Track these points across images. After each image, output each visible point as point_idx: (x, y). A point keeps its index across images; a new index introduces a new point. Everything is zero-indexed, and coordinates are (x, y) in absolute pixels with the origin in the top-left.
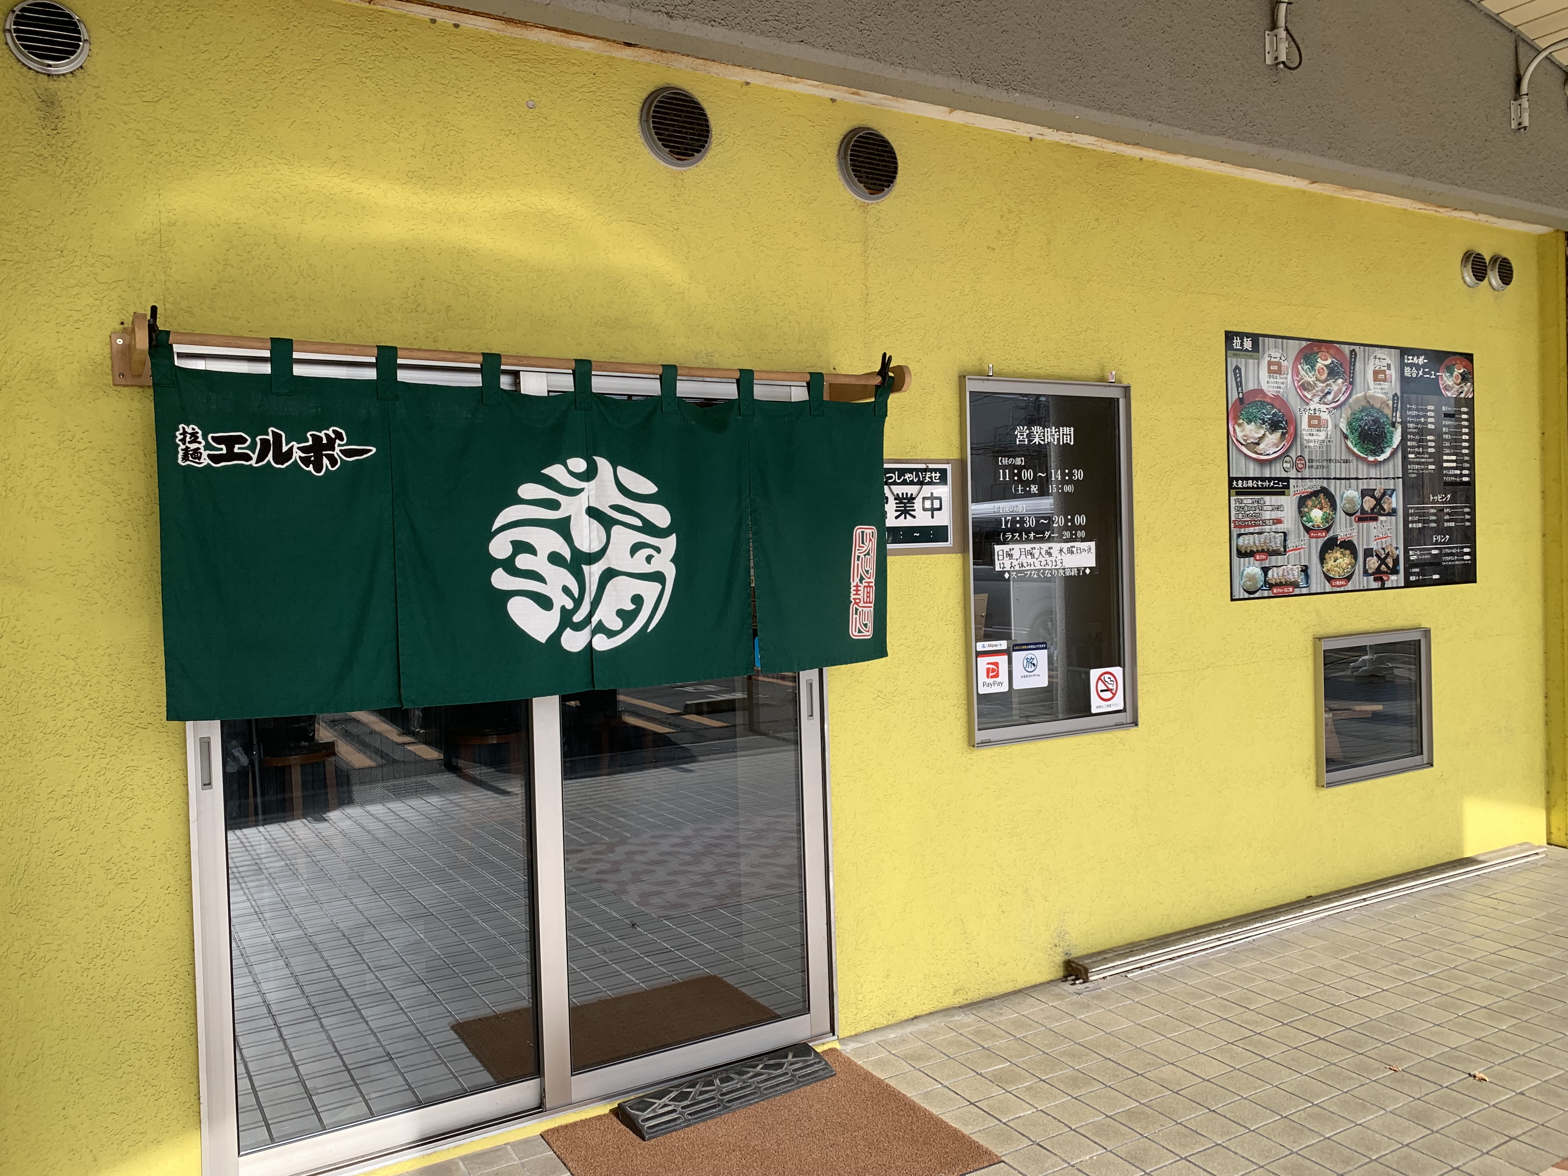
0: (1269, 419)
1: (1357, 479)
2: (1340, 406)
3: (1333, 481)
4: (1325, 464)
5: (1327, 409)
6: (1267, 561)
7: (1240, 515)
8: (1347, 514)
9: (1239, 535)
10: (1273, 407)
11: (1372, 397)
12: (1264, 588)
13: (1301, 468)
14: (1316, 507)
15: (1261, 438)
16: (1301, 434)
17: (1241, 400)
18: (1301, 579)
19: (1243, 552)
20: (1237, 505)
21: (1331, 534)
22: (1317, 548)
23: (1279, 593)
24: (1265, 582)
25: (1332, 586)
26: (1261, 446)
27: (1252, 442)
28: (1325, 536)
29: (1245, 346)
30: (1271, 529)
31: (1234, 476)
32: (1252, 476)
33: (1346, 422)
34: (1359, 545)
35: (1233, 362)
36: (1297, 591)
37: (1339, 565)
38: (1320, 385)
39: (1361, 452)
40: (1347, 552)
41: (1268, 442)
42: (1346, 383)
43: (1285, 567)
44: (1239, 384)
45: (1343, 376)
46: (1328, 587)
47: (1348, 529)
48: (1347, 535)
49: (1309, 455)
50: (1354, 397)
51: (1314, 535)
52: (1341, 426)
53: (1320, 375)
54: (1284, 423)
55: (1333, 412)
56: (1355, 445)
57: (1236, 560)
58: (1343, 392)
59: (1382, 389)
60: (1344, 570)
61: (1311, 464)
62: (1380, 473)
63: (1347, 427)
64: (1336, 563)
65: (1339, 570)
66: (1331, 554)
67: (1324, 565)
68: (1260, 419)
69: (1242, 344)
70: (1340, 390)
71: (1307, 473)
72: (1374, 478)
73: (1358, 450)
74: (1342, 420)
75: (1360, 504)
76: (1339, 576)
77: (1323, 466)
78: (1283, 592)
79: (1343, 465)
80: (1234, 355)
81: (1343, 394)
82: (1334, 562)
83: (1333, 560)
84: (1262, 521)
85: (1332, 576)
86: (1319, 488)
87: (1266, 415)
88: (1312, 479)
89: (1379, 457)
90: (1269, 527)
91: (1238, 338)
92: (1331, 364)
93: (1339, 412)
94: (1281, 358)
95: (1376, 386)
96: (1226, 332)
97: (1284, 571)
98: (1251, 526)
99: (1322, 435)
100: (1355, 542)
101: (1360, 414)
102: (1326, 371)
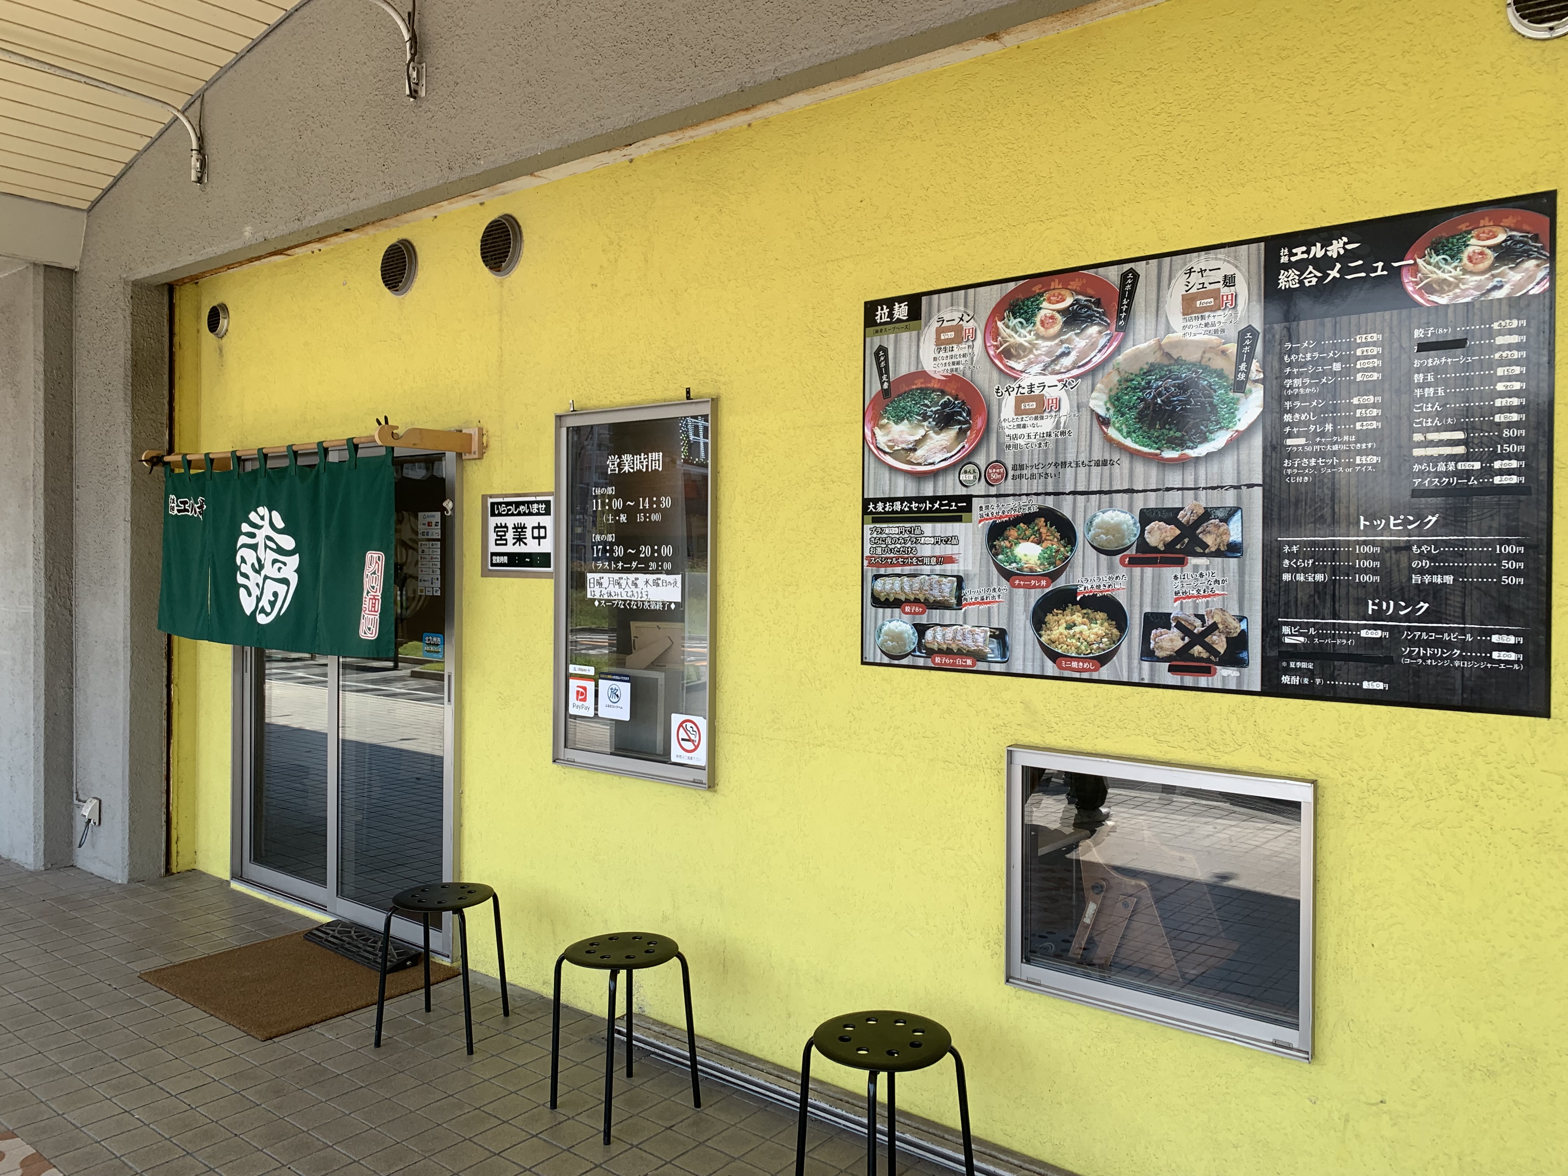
0: (935, 412)
1: (1130, 491)
2: (1093, 371)
3: (1071, 497)
4: (1051, 470)
5: (1059, 381)
6: (925, 616)
7: (879, 550)
8: (1100, 550)
9: (876, 577)
10: (944, 393)
11: (1177, 344)
12: (918, 653)
13: (997, 480)
14: (1027, 539)
15: (918, 443)
16: (1000, 427)
17: (886, 393)
18: (991, 649)
19: (883, 600)
20: (875, 535)
21: (1061, 582)
22: (1026, 603)
23: (949, 664)
24: (920, 645)
25: (1060, 668)
26: (920, 453)
27: (903, 449)
28: (1047, 586)
29: (896, 316)
30: (932, 571)
31: (871, 496)
32: (901, 495)
33: (1105, 397)
34: (1131, 605)
35: (876, 341)
36: (982, 666)
37: (1078, 636)
38: (1044, 345)
39: (1143, 446)
40: (1101, 615)
41: (932, 446)
42: (1108, 332)
43: (959, 628)
44: (883, 370)
45: (1102, 320)
46: (1050, 668)
47: (1104, 576)
48: (1102, 587)
49: (1014, 458)
50: (1128, 351)
51: (1022, 583)
52: (1092, 404)
53: (1047, 329)
54: (965, 415)
55: (1074, 384)
56: (1129, 434)
57: (870, 610)
58: (1099, 348)
59: (1206, 325)
60: (1090, 644)
61: (1018, 472)
62: (1196, 480)
63: (1108, 405)
64: (1071, 632)
65: (1079, 644)
66: (1060, 616)
67: (1043, 632)
68: (918, 414)
69: (891, 315)
70: (1093, 345)
71: (1009, 486)
72: (1178, 489)
73: (1136, 442)
74: (1094, 394)
75: (1135, 535)
76: (1077, 653)
77: (1047, 474)
78: (954, 663)
79: (1096, 470)
80: (877, 332)
81: (1100, 351)
82: (1066, 628)
83: (1065, 625)
84: (917, 558)
85: (1060, 651)
86: (1035, 509)
87: (929, 407)
88: (1020, 495)
89: (1195, 450)
90: (929, 567)
91: (885, 307)
92: (1072, 305)
93: (1089, 381)
94: (961, 319)
95: (1189, 323)
96: (866, 303)
97: (956, 632)
98: (898, 565)
99: (1047, 425)
100: (1122, 600)
101: (1143, 379)
102: (1060, 320)
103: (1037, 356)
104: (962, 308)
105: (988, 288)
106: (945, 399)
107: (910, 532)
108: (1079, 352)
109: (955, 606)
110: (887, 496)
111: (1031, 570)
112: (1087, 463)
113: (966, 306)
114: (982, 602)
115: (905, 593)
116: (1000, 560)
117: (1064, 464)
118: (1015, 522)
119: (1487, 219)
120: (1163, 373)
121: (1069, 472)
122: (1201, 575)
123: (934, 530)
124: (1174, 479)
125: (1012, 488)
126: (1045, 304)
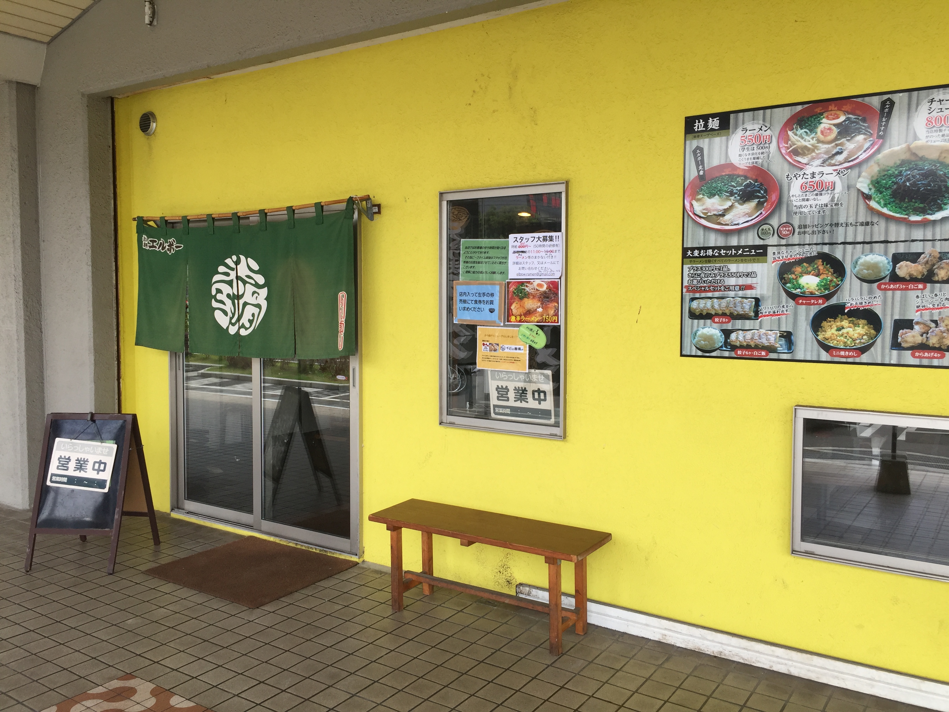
0: (740, 190)
1: (886, 242)
2: (860, 164)
3: (842, 246)
4: (827, 228)
5: (834, 170)
6: (730, 324)
7: (695, 282)
8: (863, 280)
9: (693, 299)
10: (746, 178)
11: (922, 148)
12: (724, 349)
13: (786, 235)
14: (808, 273)
15: (727, 210)
16: (789, 200)
17: (701, 178)
18: (780, 346)
19: (697, 314)
20: (692, 272)
21: (833, 301)
22: (807, 314)
23: (748, 355)
24: (726, 343)
25: (832, 355)
26: (727, 217)
27: (715, 215)
28: (823, 304)
29: (710, 127)
30: (736, 294)
31: (689, 246)
32: (712, 244)
33: (868, 182)
34: (885, 315)
35: (695, 143)
36: (773, 356)
37: (845, 335)
38: (824, 147)
39: (896, 213)
40: (862, 322)
41: (737, 213)
42: (871, 139)
43: (756, 331)
44: (699, 163)
45: (867, 131)
46: (824, 356)
47: (866, 297)
48: (864, 304)
49: (800, 221)
50: (886, 151)
51: (804, 302)
52: (859, 186)
53: (825, 136)
54: (762, 192)
55: (846, 173)
56: (885, 205)
57: (688, 321)
58: (865, 148)
59: (943, 135)
60: (854, 340)
61: (803, 230)
62: (934, 235)
63: (871, 187)
64: (840, 333)
65: (846, 340)
66: (832, 323)
67: (819, 333)
68: (727, 192)
69: (706, 126)
70: (859, 148)
71: (796, 239)
72: (921, 241)
73: (891, 211)
74: (860, 179)
75: (889, 270)
76: (844, 346)
77: (824, 231)
78: (752, 355)
79: (860, 229)
80: (695, 137)
81: (865, 151)
82: (836, 330)
83: (836, 328)
84: (725, 287)
85: (832, 345)
86: (814, 254)
87: (735, 187)
88: (804, 245)
89: (933, 216)
90: (734, 292)
91: (701, 121)
92: (845, 121)
93: (856, 171)
94: (761, 129)
95: (930, 134)
96: (686, 118)
97: (753, 334)
98: (710, 291)
99: (825, 199)
100: (878, 311)
101: (896, 170)
102: (835, 130)
103: (818, 154)
104: (761, 122)
105: (781, 109)
106: (748, 182)
107: (720, 270)
108: (849, 152)
109: (753, 317)
110: (702, 246)
111: (812, 293)
112: (854, 224)
113: (764, 120)
114: (774, 314)
115: (715, 309)
116: (788, 287)
117: (837, 225)
118: (800, 262)
120: (911, 166)
121: (841, 230)
122: (936, 295)
123: (738, 268)
124: (918, 234)
125: (798, 240)
126: (824, 120)
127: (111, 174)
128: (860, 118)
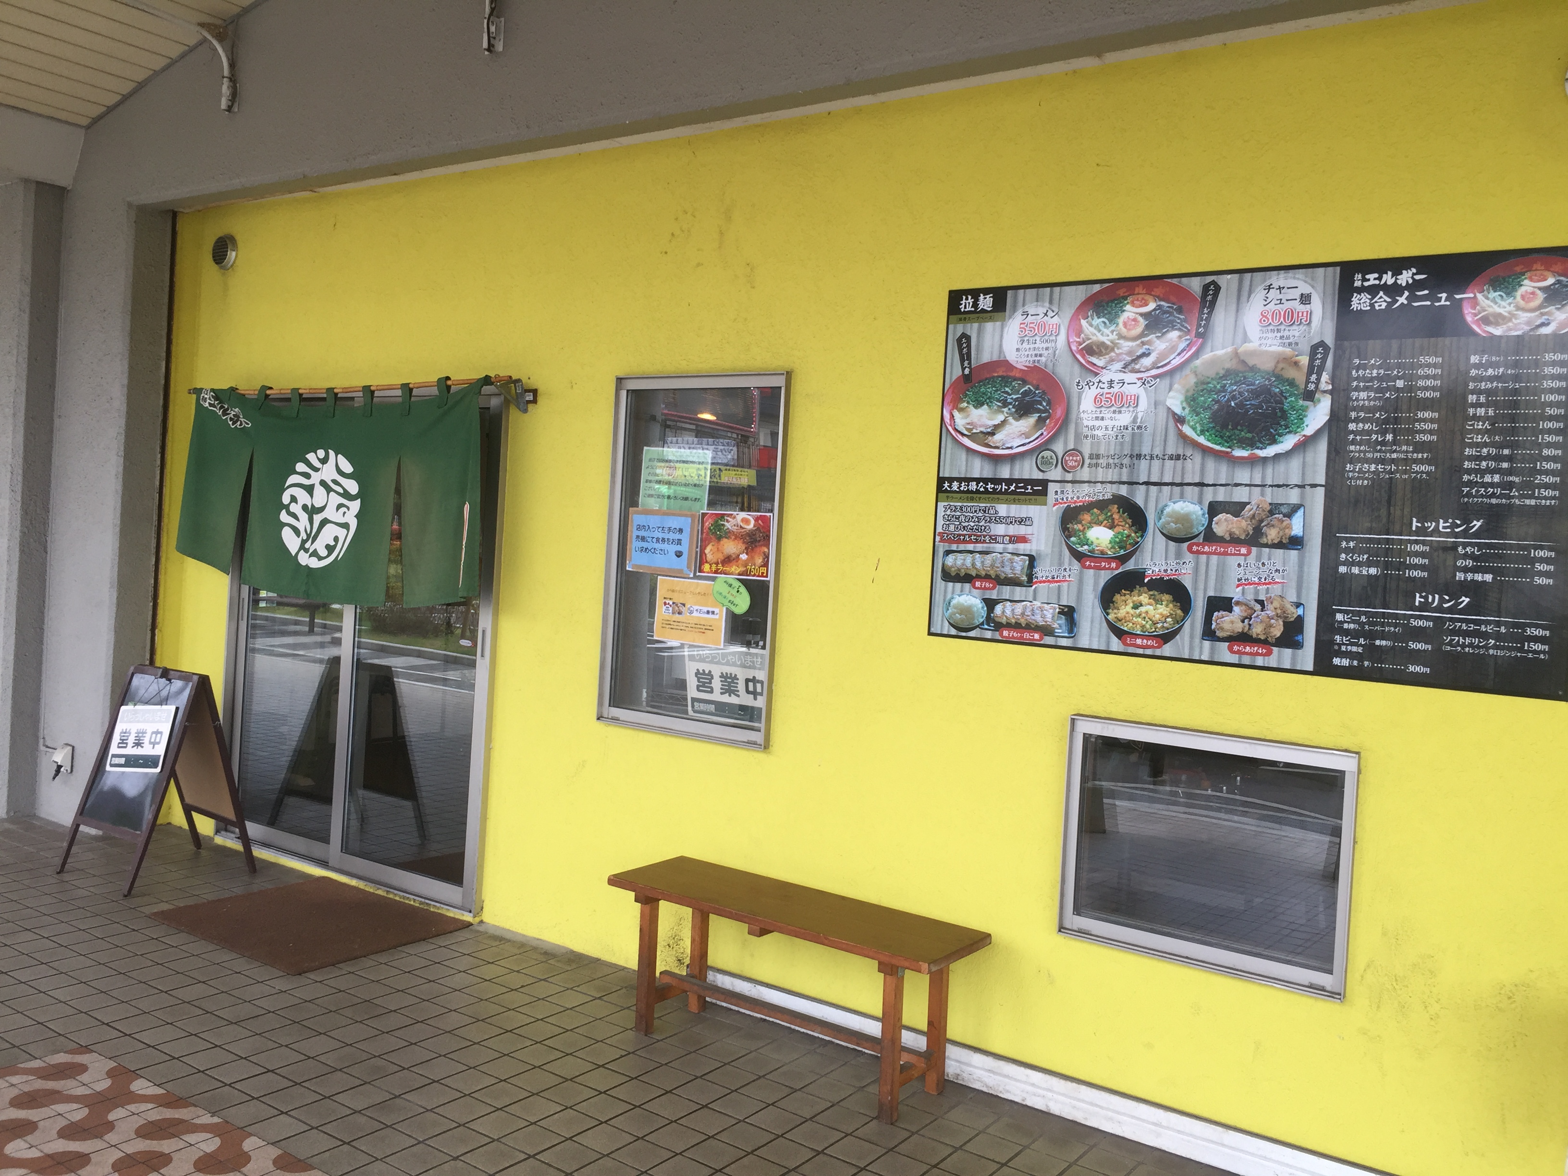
0: (1016, 400)
1: (1201, 485)
2: (1172, 373)
3: (1143, 487)
4: (1126, 461)
5: (1139, 379)
6: (995, 592)
7: (952, 528)
8: (1169, 538)
9: (948, 553)
10: (1025, 382)
11: (1253, 353)
12: (986, 627)
13: (1074, 467)
14: (1100, 524)
15: (997, 428)
16: (1078, 418)
17: (966, 379)
18: (1059, 625)
19: (953, 574)
20: (948, 512)
21: (1130, 565)
22: (1096, 583)
23: (1016, 638)
24: (989, 619)
25: (1125, 644)
26: (998, 437)
27: (982, 432)
28: (1117, 568)
29: (981, 306)
30: (1004, 549)
31: (947, 475)
32: (977, 475)
33: (1181, 397)
34: (1195, 589)
35: (959, 329)
36: (1048, 640)
37: (1144, 615)
38: (1126, 345)
39: (1215, 444)
40: (1166, 597)
41: (1011, 431)
42: (1188, 337)
43: (1029, 604)
44: (965, 357)
45: (1183, 326)
46: (1116, 644)
47: (1172, 562)
48: (1169, 571)
49: (1091, 448)
50: (1206, 356)
51: (1092, 564)
52: (1170, 403)
53: (1129, 330)
54: (1045, 404)
55: (1153, 383)
56: (1202, 432)
57: (940, 583)
58: (1178, 351)
59: (1281, 337)
60: (1155, 624)
61: (1094, 461)
62: (1263, 477)
63: (1185, 405)
64: (1138, 611)
65: (1144, 623)
66: (1128, 596)
67: (1110, 611)
68: (999, 401)
69: (975, 305)
70: (1173, 349)
71: (1085, 474)
72: (1246, 485)
73: (1209, 440)
74: (1171, 394)
75: (1203, 525)
76: (1142, 631)
77: (1122, 464)
78: (1022, 637)
79: (1169, 464)
80: (960, 320)
81: (1179, 354)
82: (1133, 608)
83: (1131, 605)
84: (990, 537)
85: (1126, 629)
86: (1108, 496)
87: (1010, 395)
88: (1095, 482)
89: (1264, 451)
90: (1002, 546)
91: (970, 297)
92: (1155, 310)
93: (1166, 382)
94: (1046, 314)
95: (1265, 335)
96: (951, 292)
97: (1025, 608)
98: (970, 542)
99: (1125, 419)
100: (1188, 583)
101: (1218, 383)
102: (1142, 322)
103: (1118, 355)
104: (1047, 304)
105: (1074, 288)
106: (1026, 388)
107: (985, 512)
108: (1158, 354)
109: (1025, 584)
110: (963, 476)
111: (1102, 552)
112: (1161, 456)
113: (1051, 302)
114: (1053, 580)
115: (976, 569)
116: (1073, 542)
117: (1139, 456)
118: (1088, 507)
119: (1539, 265)
120: (1238, 379)
121: (1144, 464)
122: (1263, 564)
123: (1008, 511)
124: (1243, 475)
125: (1088, 475)
126: (1128, 307)
127: (165, 324)
128: (1175, 307)
